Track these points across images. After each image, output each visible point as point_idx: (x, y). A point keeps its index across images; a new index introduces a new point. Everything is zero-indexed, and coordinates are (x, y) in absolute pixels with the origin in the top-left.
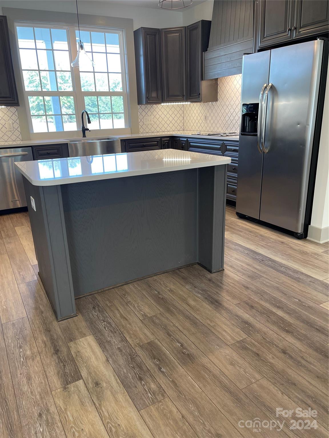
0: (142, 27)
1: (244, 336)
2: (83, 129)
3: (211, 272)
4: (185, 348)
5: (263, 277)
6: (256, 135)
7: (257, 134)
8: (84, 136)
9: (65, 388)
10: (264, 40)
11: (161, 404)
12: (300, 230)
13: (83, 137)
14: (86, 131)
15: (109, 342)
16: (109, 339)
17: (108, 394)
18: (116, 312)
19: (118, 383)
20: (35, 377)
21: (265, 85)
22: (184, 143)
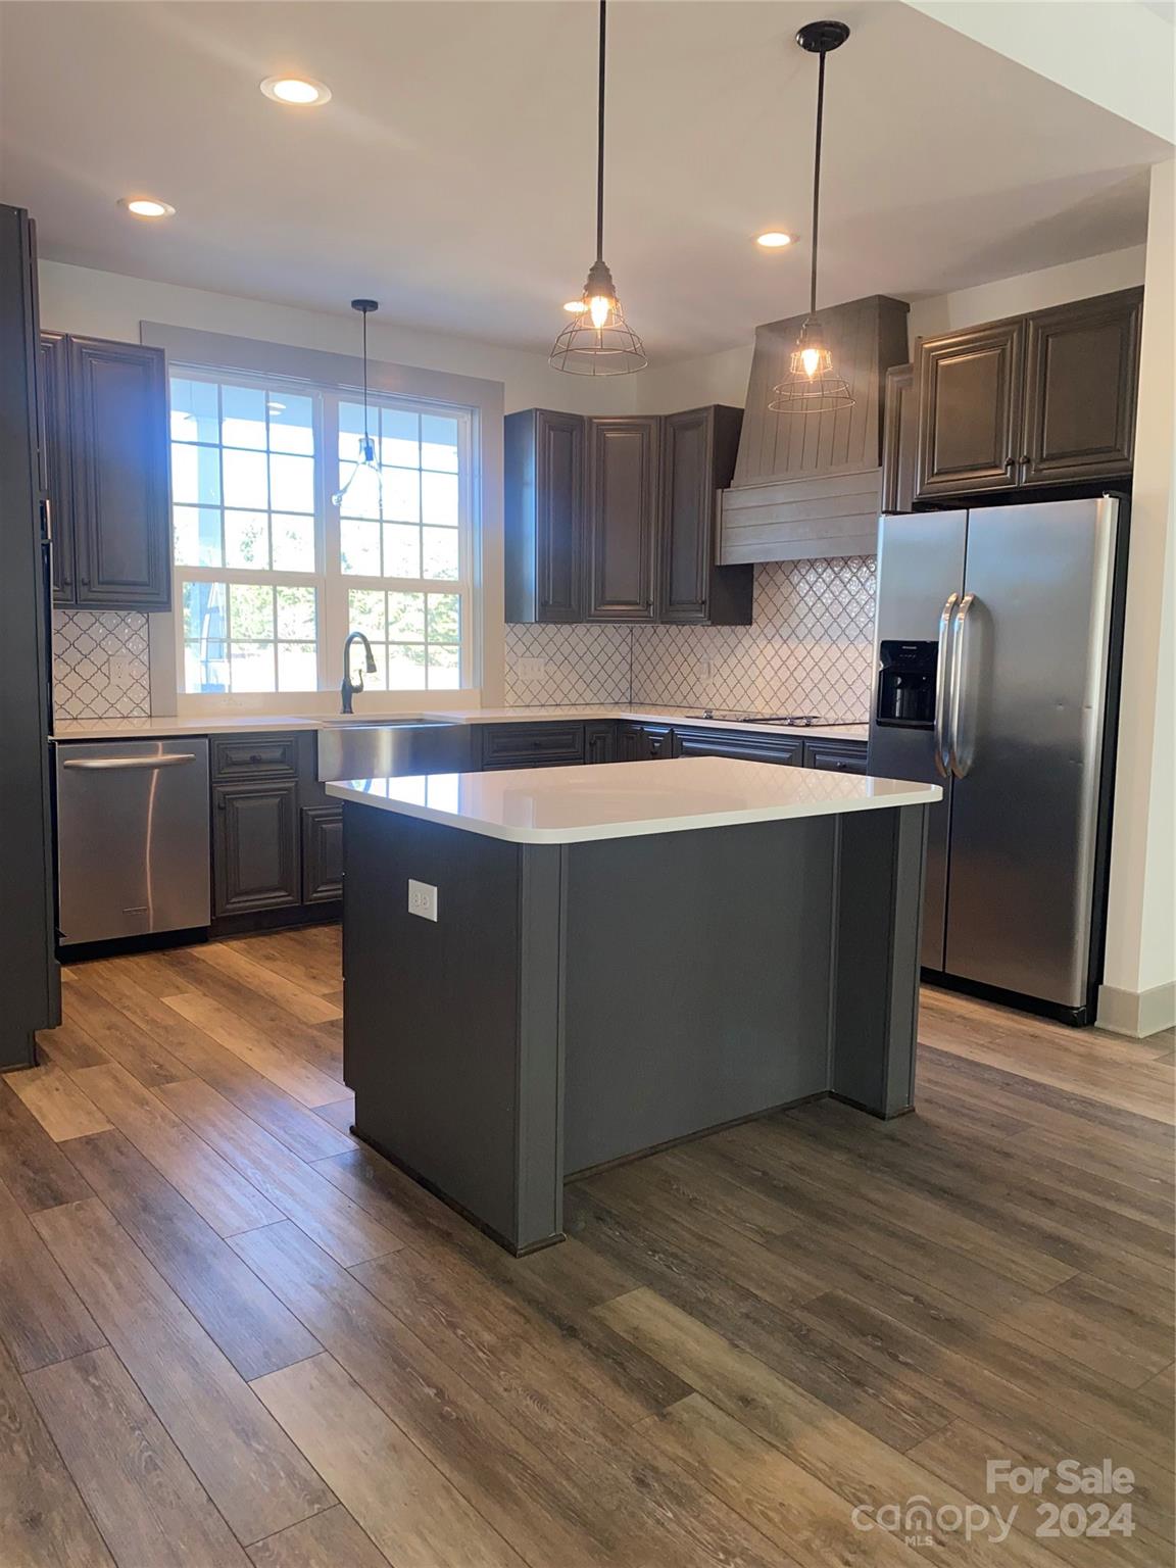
0: (537, 410)
1: (1073, 1272)
2: (344, 686)
3: (883, 1118)
4: (930, 1306)
5: (1033, 1126)
6: (932, 728)
7: (933, 725)
8: (347, 708)
9: (663, 1416)
10: (932, 480)
11: (949, 1433)
12: (1077, 1000)
13: (344, 712)
14: (354, 695)
15: (706, 1301)
16: (702, 1295)
17: (792, 1421)
18: (673, 1226)
19: (802, 1395)
20: (555, 1394)
21: (952, 599)
22: (658, 741)
